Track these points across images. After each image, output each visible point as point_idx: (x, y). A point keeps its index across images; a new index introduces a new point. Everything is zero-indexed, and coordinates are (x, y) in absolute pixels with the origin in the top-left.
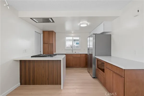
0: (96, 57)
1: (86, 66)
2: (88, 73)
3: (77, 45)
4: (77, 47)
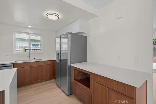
0: (71, 65)
1: (53, 77)
2: (58, 88)
3: (34, 48)
4: (35, 50)
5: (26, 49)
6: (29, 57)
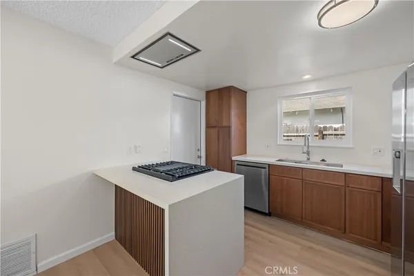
5: (324, 133)
6: (308, 154)
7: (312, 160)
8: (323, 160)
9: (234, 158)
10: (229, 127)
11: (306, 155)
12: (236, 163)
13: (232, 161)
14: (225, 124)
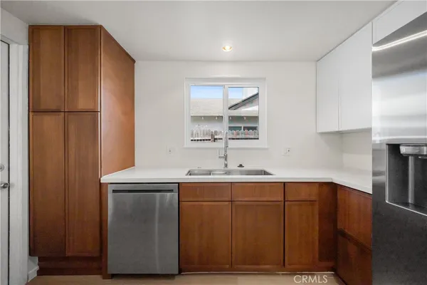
5: (216, 137)
6: (226, 160)
7: (231, 167)
8: (241, 166)
9: (105, 179)
10: (94, 113)
11: (223, 160)
12: (110, 188)
13: (100, 184)
14: (82, 104)
